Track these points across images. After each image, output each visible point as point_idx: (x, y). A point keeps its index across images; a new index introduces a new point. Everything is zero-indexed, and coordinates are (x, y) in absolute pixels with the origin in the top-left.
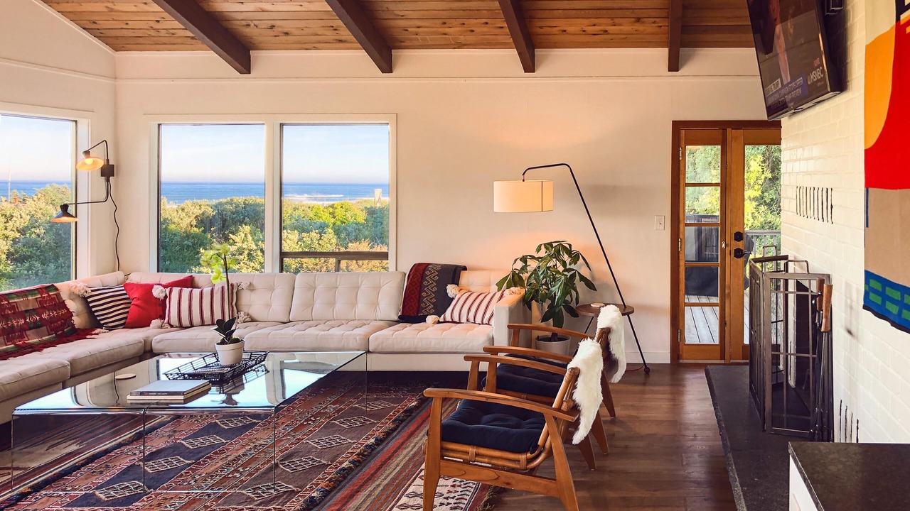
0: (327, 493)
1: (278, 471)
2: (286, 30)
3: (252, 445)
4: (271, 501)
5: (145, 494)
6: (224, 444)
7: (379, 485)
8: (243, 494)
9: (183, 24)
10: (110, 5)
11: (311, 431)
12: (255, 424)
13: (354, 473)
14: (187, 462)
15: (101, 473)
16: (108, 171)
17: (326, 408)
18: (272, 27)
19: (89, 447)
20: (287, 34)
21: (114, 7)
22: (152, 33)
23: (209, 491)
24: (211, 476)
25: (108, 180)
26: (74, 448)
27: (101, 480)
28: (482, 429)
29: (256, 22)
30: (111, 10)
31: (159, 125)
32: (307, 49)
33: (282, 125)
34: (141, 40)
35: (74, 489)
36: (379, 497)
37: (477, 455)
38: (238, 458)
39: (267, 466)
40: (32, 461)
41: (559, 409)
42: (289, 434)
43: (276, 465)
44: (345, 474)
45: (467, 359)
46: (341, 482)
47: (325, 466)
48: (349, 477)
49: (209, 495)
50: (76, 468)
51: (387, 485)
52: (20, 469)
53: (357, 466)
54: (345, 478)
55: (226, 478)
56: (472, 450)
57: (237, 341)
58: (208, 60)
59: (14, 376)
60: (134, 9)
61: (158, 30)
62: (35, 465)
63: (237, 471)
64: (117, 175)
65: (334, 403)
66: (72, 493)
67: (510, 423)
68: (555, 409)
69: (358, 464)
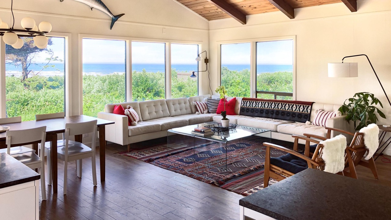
0: (240, 176)
1: (231, 165)
2: (255, 6)
3: (229, 156)
4: (223, 173)
5: (194, 162)
6: (222, 154)
7: (258, 178)
8: (218, 169)
9: (222, 10)
10: (204, 6)
11: (249, 156)
12: (234, 150)
13: (253, 172)
14: (209, 156)
15: (188, 154)
16: (207, 61)
17: (259, 150)
18: (250, 6)
19: (190, 146)
20: (255, 8)
21: (205, 7)
22: (217, 13)
23: (210, 166)
24: (212, 162)
25: (207, 64)
26: (186, 146)
27: (186, 156)
28: (290, 164)
29: (245, 5)
30: (205, 8)
31: (221, 45)
32: (264, 13)
33: (256, 42)
34: (214, 16)
35: (180, 157)
36: (255, 182)
37: (283, 172)
38: (223, 159)
39: (229, 163)
40: (176, 147)
41: (314, 161)
42: (242, 155)
43: (232, 163)
44: (250, 171)
45: (293, 136)
46: (247, 173)
47: (246, 168)
48: (251, 173)
49: (209, 167)
50: (183, 151)
51: (261, 179)
52: (171, 148)
53: (255, 170)
54: (249, 173)
55: (216, 163)
56: (281, 170)
57: (227, 119)
58: (231, 21)
59: (174, 122)
60: (210, 6)
61: (218, 12)
62: (175, 148)
63: (220, 162)
64: (209, 63)
65: (263, 149)
66: (179, 158)
67: (302, 164)
68: (312, 160)
69: (256, 169)
